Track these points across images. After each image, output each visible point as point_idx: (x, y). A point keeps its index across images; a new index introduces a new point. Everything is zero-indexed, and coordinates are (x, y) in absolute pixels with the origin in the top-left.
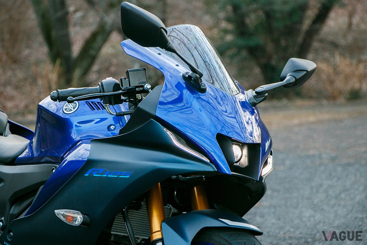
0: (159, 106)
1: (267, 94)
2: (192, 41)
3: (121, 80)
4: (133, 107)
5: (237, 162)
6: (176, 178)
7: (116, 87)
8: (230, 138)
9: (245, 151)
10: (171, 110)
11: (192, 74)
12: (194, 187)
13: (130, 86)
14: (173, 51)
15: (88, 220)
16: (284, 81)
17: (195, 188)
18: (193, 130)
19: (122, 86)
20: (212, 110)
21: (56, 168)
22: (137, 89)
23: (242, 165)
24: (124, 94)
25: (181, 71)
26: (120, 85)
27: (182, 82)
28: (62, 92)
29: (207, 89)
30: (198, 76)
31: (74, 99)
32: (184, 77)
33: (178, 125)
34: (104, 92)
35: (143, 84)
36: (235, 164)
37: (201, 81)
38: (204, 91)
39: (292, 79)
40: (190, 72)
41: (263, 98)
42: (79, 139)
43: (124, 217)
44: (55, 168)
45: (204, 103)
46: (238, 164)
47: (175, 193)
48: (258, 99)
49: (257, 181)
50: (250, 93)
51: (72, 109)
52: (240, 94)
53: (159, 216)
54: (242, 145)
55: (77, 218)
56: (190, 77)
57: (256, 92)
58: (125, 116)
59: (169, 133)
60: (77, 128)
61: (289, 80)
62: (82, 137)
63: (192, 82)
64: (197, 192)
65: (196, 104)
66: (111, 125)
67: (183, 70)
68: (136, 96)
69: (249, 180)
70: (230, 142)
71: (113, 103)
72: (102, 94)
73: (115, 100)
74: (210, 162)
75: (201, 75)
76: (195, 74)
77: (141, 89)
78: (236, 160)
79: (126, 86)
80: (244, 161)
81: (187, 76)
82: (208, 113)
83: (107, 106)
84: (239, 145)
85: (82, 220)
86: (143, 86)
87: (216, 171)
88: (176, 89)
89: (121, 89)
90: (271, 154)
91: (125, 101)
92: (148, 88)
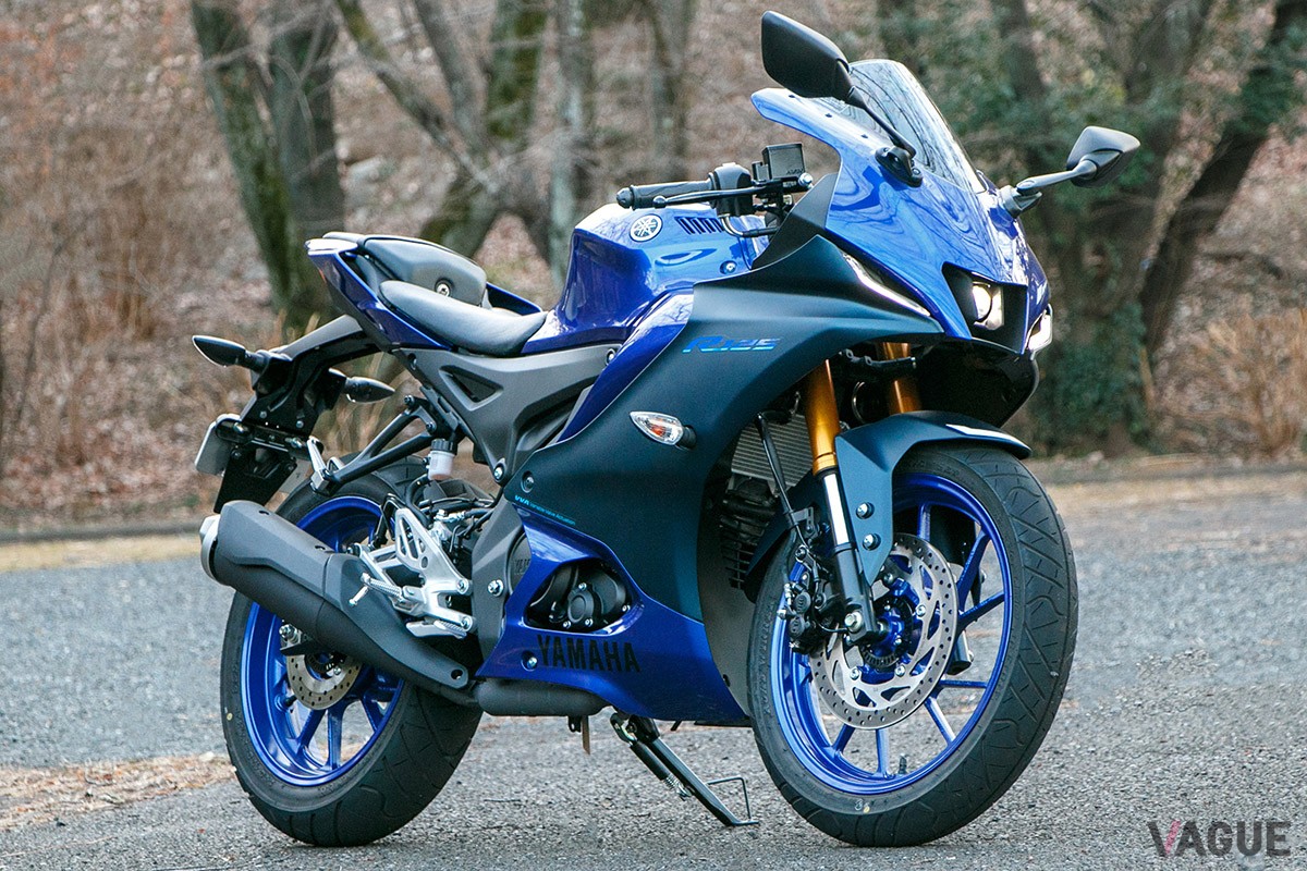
0: (830, 212)
1: (1040, 194)
2: (894, 97)
3: (754, 166)
4: (775, 221)
5: (981, 320)
6: (860, 362)
7: (744, 180)
8: (968, 272)
9: (998, 299)
10: (852, 219)
11: (895, 150)
12: (893, 382)
13: (771, 178)
14: (861, 105)
15: (692, 436)
16: (1075, 170)
17: (896, 383)
18: (901, 260)
19: (756, 178)
20: (937, 228)
21: (616, 350)
22: (785, 185)
23: (992, 325)
24: (760, 194)
25: (871, 147)
26: (752, 176)
27: (876, 167)
28: (639, 190)
29: (924, 180)
30: (907, 154)
31: (667, 200)
32: (879, 157)
33: (869, 248)
34: (719, 189)
35: (796, 175)
36: (976, 323)
37: (913, 165)
38: (917, 183)
39: (1089, 165)
40: (891, 147)
41: (1033, 200)
42: (665, 289)
43: (760, 431)
44: (612, 352)
45: (919, 210)
46: (983, 324)
47: (855, 400)
48: (1021, 204)
49: (1020, 355)
50: (1007, 193)
51: (649, 232)
52: (987, 193)
53: (829, 427)
54: (992, 286)
55: (670, 430)
56: (891, 156)
57: (1019, 190)
58: (753, 239)
59: (852, 262)
60: (661, 269)
61: (1083, 168)
62: (671, 286)
63: (894, 165)
64: (900, 390)
65: (905, 211)
66: (728, 262)
67: (878, 144)
68: (782, 199)
69: (1004, 354)
70: (969, 279)
71: (737, 212)
72: (716, 192)
73: (741, 205)
74: (931, 316)
75: (913, 153)
76: (900, 150)
77: (793, 183)
78: (980, 317)
79: (762, 178)
80: (996, 318)
81: (885, 154)
82: (930, 233)
83: (724, 218)
84: (986, 288)
85: (681, 435)
86: (796, 179)
87: (941, 334)
88: (864, 179)
89: (754, 184)
90: (1048, 313)
91: (761, 209)
92: (808, 181)
